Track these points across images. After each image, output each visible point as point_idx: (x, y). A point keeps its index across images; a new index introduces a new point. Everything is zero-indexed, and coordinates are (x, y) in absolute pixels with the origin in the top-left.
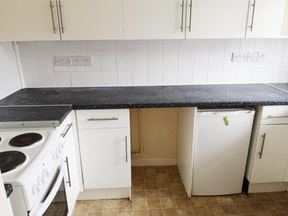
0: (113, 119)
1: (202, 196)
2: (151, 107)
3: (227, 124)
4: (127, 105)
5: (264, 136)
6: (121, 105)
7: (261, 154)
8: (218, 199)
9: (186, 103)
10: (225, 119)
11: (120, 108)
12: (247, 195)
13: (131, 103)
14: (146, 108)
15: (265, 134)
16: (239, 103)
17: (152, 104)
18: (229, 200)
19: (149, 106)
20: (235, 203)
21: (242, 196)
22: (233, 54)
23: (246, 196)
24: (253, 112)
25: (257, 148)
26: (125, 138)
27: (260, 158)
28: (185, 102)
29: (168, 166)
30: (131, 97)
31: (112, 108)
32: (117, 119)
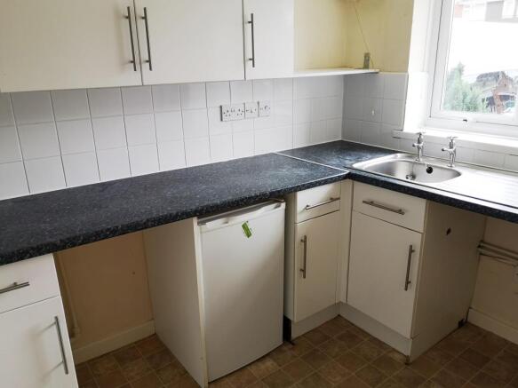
0: (15, 286)
1: (226, 376)
2: (106, 237)
3: (249, 235)
4: (46, 246)
5: (304, 241)
6: (33, 248)
7: (303, 270)
8: (253, 369)
9: (177, 214)
10: (245, 227)
11: (31, 257)
12: (293, 344)
13: (56, 240)
14: (95, 240)
15: (305, 237)
16: (264, 195)
17: (108, 230)
18: (269, 363)
19: (102, 236)
20: (280, 366)
21: (285, 348)
22: (221, 107)
23: (291, 346)
24: (283, 205)
25: (297, 263)
26: (54, 321)
27: (304, 277)
28: (174, 212)
29: (139, 341)
30: (45, 222)
31: (8, 263)
32: (27, 284)
